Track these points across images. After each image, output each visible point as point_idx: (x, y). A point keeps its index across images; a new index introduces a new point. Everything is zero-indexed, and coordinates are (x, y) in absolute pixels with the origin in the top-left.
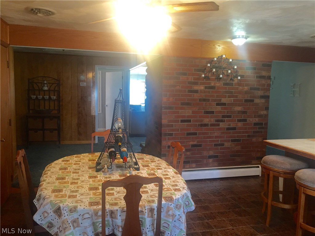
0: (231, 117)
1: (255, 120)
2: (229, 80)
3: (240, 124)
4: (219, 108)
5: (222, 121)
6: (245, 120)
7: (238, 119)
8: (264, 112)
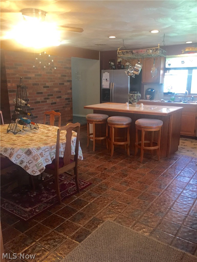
0: (53, 96)
1: (66, 97)
2: (49, 70)
3: (58, 100)
4: (45, 90)
5: (48, 99)
6: (60, 97)
7: (57, 97)
8: (69, 91)
